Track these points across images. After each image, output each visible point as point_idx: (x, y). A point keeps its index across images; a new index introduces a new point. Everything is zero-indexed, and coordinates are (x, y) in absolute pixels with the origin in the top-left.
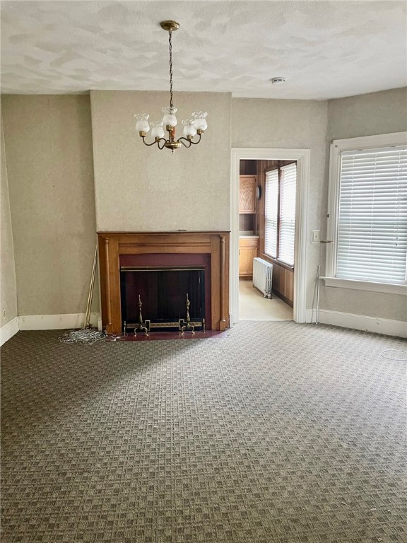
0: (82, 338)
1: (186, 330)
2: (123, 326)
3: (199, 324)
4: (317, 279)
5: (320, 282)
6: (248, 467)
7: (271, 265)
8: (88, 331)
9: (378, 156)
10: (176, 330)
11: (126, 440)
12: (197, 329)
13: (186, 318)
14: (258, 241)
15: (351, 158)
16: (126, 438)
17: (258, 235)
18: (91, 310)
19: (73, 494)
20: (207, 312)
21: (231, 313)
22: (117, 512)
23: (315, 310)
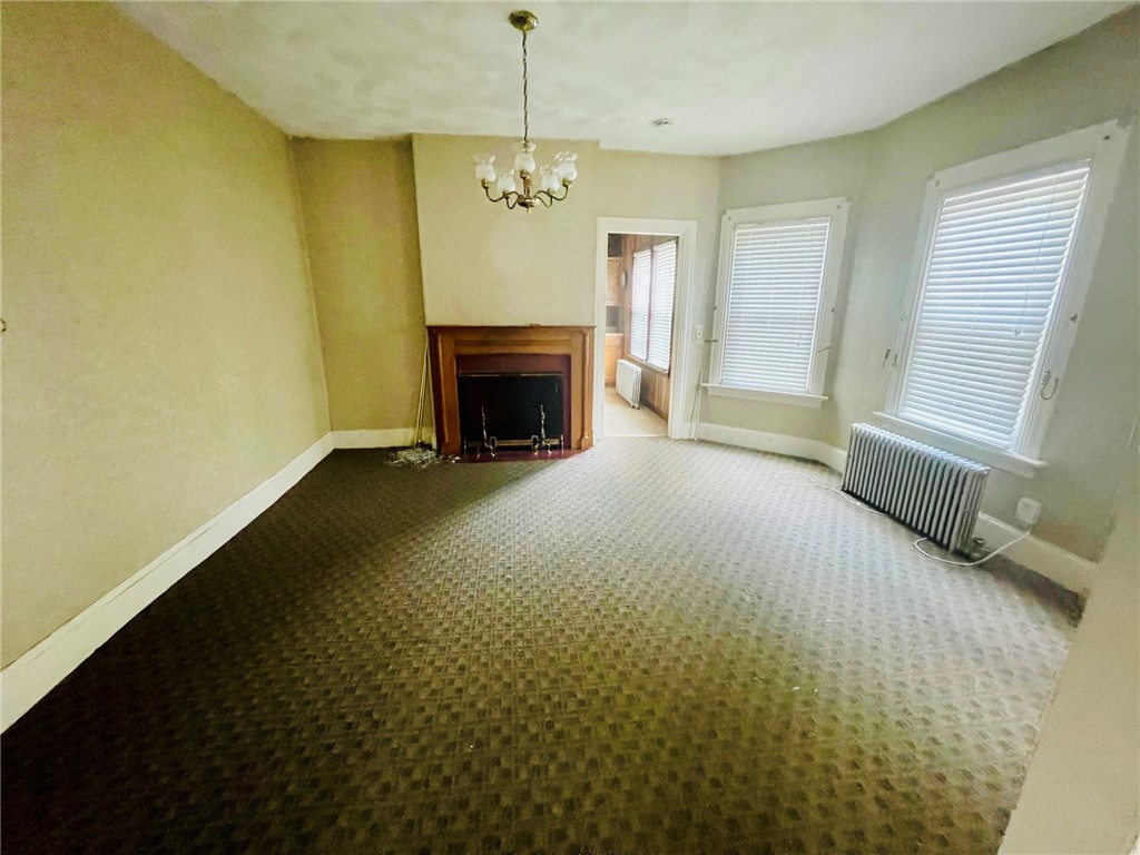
0: (412, 458)
1: (540, 448)
2: (463, 444)
3: (556, 442)
4: (698, 386)
5: (701, 390)
6: (631, 631)
7: (640, 370)
8: (420, 450)
9: (783, 231)
10: (528, 449)
11: (472, 596)
12: (553, 448)
13: (540, 435)
14: (623, 339)
15: (749, 234)
16: (472, 593)
17: (623, 332)
18: (422, 425)
19: (404, 674)
20: (566, 428)
21: (594, 428)
22: (463, 700)
23: (694, 424)
